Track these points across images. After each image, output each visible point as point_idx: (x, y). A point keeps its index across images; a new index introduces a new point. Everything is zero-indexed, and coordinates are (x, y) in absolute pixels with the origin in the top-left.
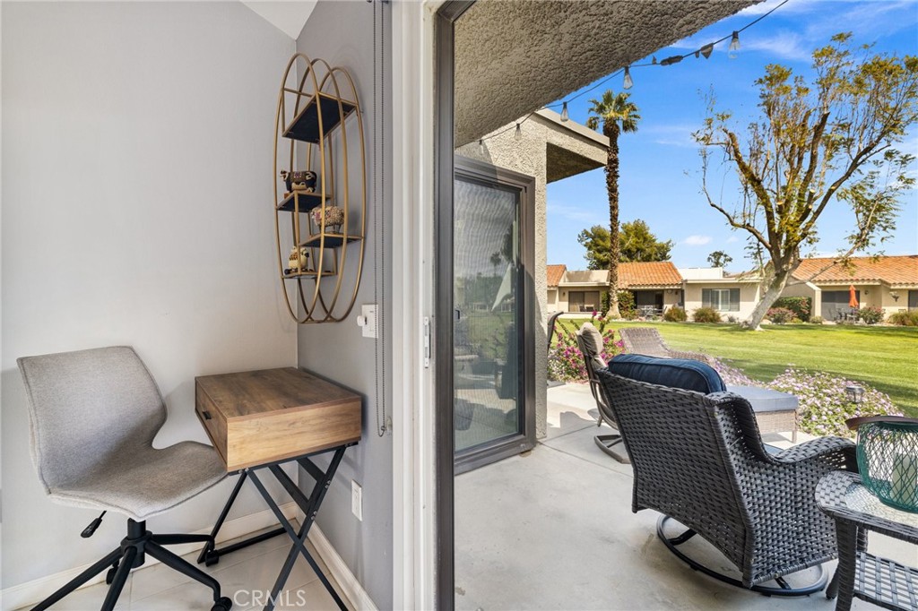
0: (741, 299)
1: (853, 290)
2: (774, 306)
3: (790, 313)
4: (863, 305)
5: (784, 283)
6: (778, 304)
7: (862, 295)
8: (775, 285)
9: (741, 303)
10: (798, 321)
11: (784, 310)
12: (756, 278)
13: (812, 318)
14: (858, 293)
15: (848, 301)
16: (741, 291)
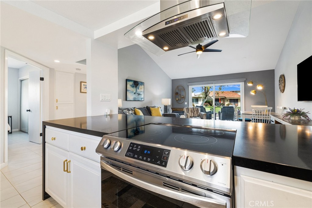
0: (199, 100)
1: (220, 99)
2: (205, 103)
3: (208, 104)
4: (222, 102)
5: (207, 98)
6: (206, 102)
7: (222, 100)
8: (205, 98)
9: (199, 102)
10: (210, 106)
11: (207, 103)
12: (201, 96)
13: (213, 105)
14: (221, 99)
15: (219, 101)
16: (199, 99)
